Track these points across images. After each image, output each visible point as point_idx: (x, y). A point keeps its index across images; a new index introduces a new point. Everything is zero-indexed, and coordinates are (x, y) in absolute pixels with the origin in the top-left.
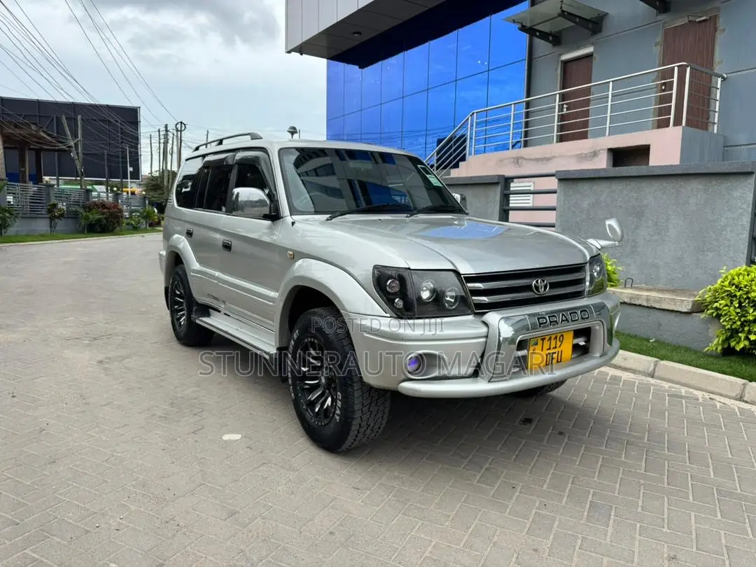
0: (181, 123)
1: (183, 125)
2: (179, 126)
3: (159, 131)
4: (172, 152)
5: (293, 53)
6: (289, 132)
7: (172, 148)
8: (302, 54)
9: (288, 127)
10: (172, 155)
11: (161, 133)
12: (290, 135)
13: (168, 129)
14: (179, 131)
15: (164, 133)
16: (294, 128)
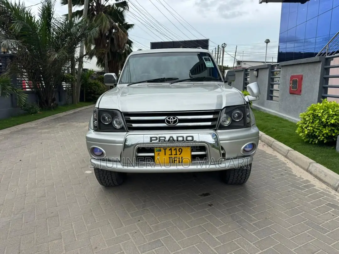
0: (224, 44)
1: (225, 45)
2: (223, 45)
3: (216, 48)
4: (220, 57)
5: (263, 3)
6: (265, 42)
7: (220, 56)
8: (267, 3)
9: (265, 40)
10: (220, 58)
11: (216, 49)
12: (266, 43)
13: (219, 47)
14: (223, 47)
15: (217, 49)
16: (268, 40)
